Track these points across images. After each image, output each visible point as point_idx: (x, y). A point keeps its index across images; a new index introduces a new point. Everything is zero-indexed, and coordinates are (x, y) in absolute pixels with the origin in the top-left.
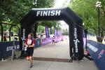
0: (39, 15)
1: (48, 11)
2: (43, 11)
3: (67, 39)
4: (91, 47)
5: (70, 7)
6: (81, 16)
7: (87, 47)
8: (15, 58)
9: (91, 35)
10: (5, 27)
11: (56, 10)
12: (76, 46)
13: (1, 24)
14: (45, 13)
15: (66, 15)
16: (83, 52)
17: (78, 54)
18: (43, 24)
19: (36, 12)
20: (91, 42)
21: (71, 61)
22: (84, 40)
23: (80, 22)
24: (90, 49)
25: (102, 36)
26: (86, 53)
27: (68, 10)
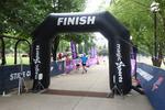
0: (62, 24)
1: (76, 17)
2: (67, 17)
3: (105, 62)
4: (142, 73)
5: (110, 12)
6: (128, 25)
7: (136, 74)
8: (23, 91)
9: (143, 54)
10: (9, 42)
11: (87, 16)
12: (120, 73)
13: (1, 38)
14: (71, 21)
15: (105, 23)
16: (130, 82)
17: (122, 85)
18: (67, 38)
19: (56, 18)
20: (142, 66)
21: (111, 96)
22: (133, 62)
23: (126, 34)
24: (142, 78)
25: (161, 57)
26: (134, 84)
27: (107, 15)
